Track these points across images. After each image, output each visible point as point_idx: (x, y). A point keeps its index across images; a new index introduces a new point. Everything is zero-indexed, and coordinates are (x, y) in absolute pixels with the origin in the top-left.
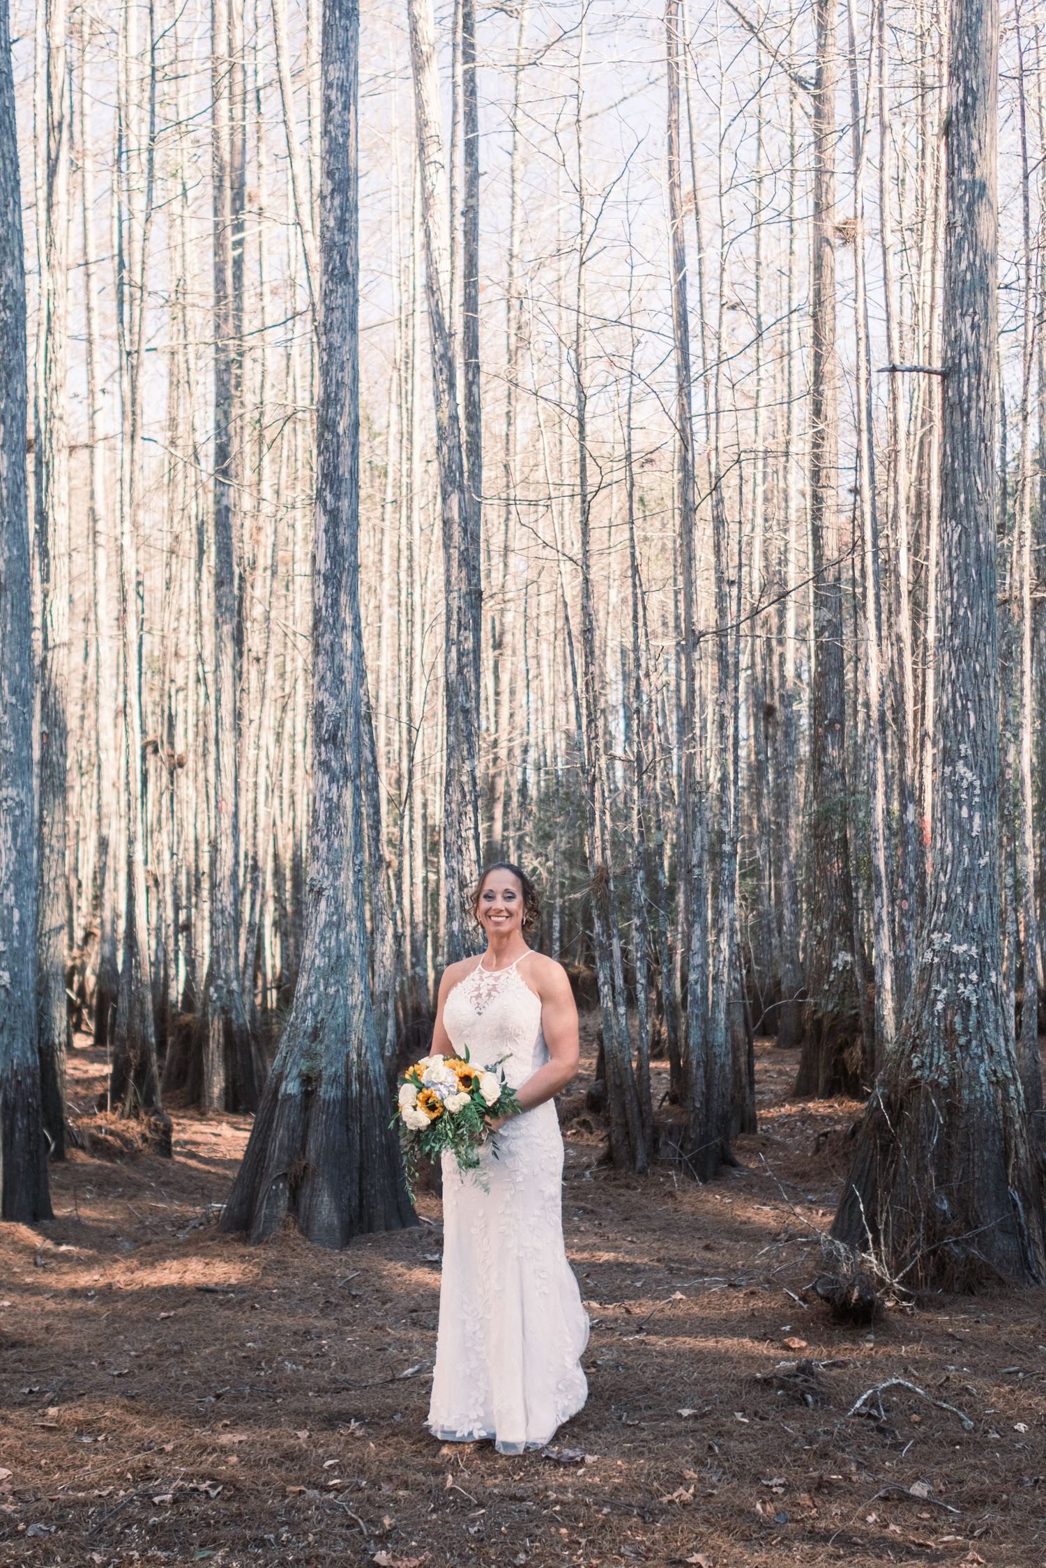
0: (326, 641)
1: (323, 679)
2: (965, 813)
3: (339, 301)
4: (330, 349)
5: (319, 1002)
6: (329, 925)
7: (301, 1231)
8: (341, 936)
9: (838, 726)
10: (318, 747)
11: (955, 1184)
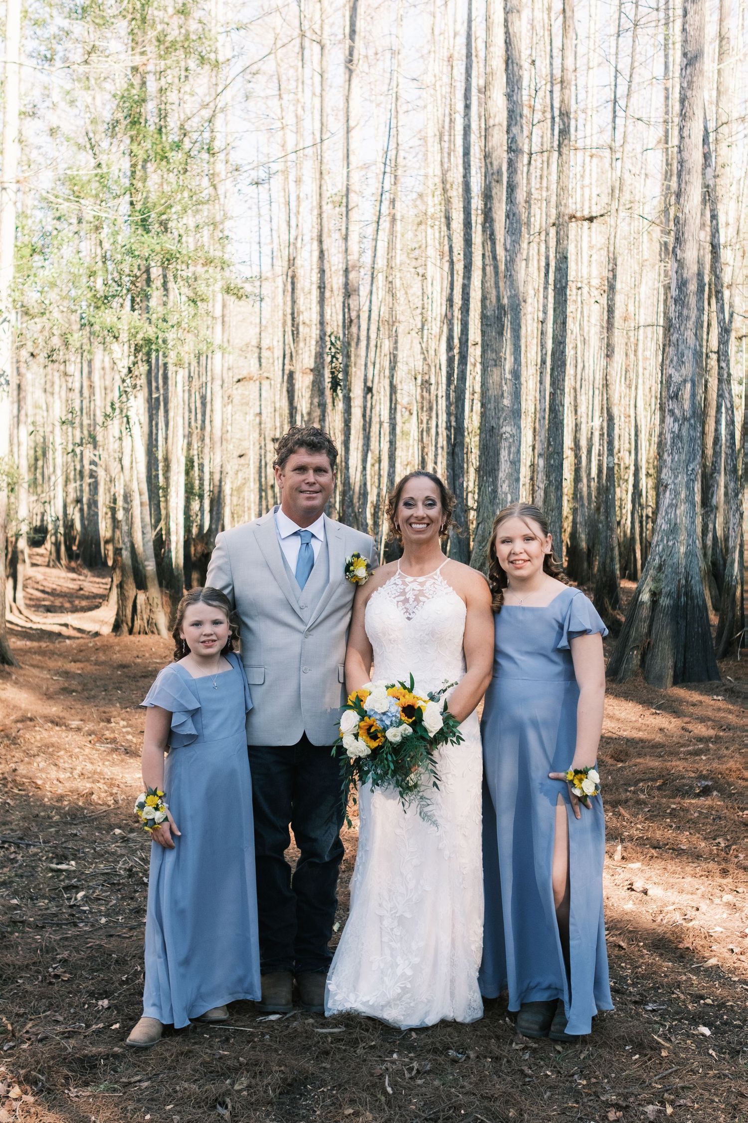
0: (674, 338)
1: (672, 361)
5: (663, 550)
6: (671, 505)
8: (678, 512)
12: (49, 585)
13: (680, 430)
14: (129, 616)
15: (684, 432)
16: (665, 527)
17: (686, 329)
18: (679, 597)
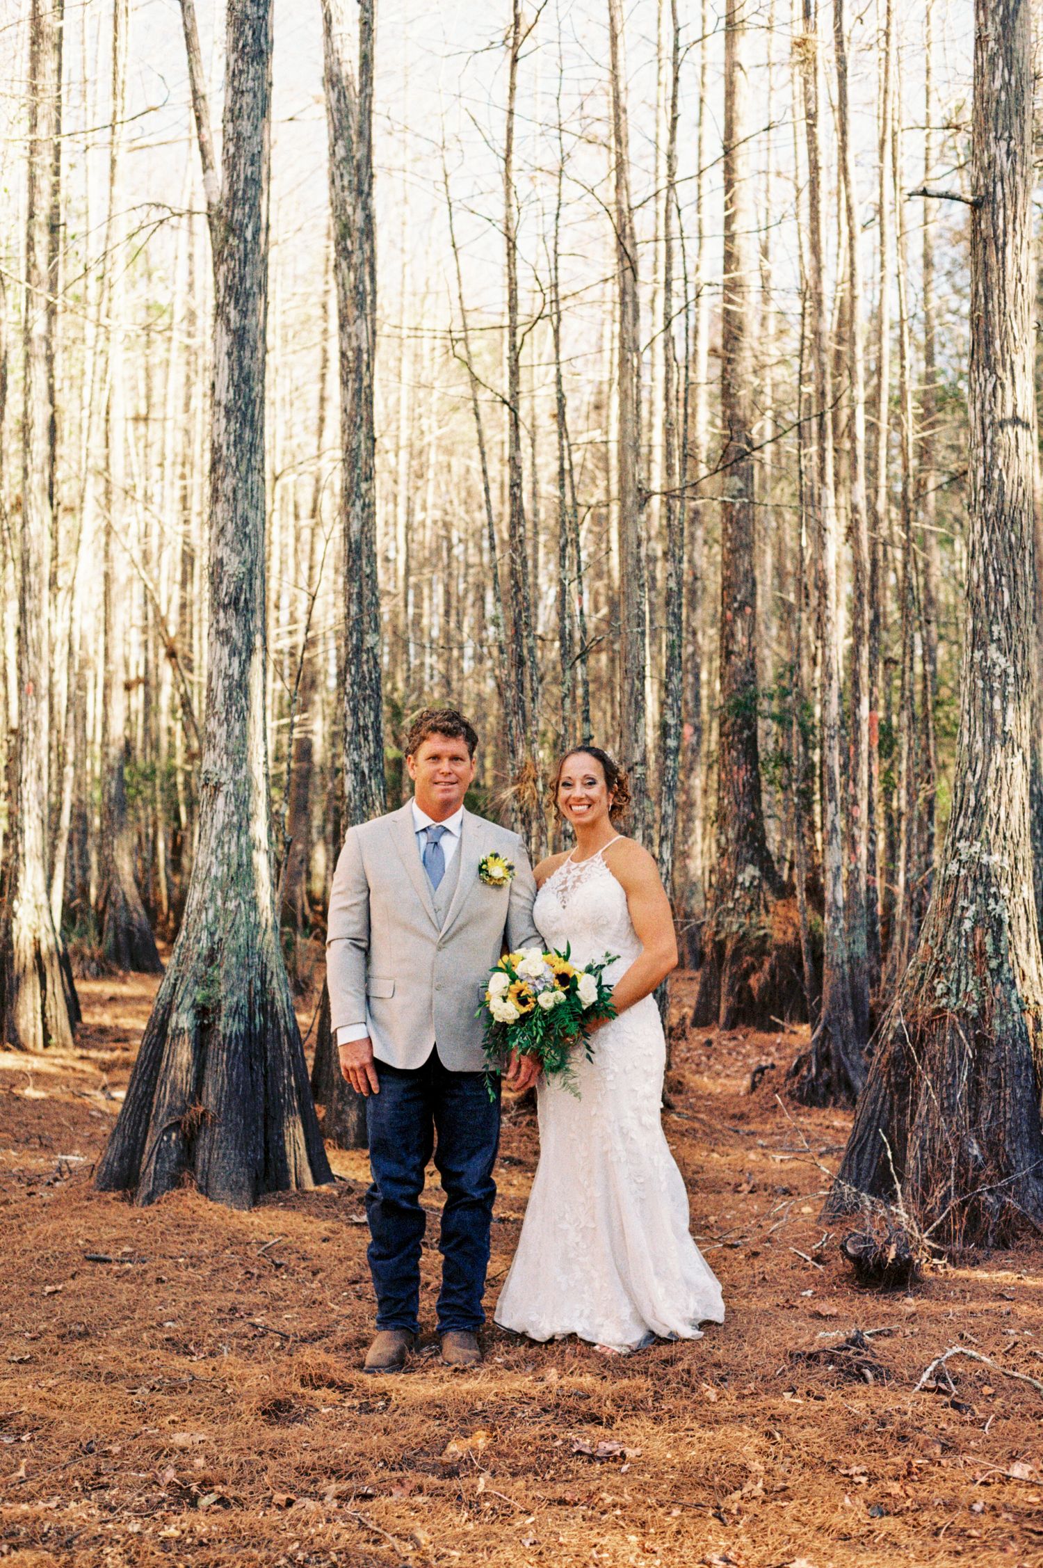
0: (227, 485)
1: (222, 530)
2: (997, 703)
3: (250, 84)
4: (238, 139)
5: (216, 918)
6: (227, 827)
7: (200, 1189)
8: (243, 840)
9: (748, 610)
10: (216, 613)
11: (983, 1127)
13: (243, 673)
17: (250, 469)
18: (251, 1017)
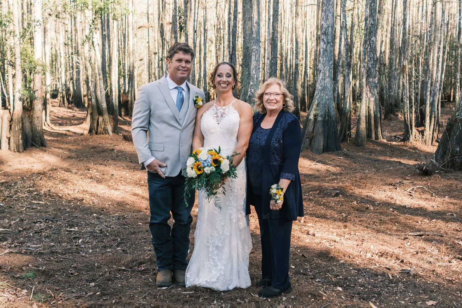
0: (324, 9)
1: (323, 18)
5: (319, 97)
6: (322, 79)
8: (325, 82)
12: (60, 115)
13: (326, 47)
14: (96, 127)
15: (328, 49)
16: (320, 88)
17: (329, 5)
18: (325, 117)
